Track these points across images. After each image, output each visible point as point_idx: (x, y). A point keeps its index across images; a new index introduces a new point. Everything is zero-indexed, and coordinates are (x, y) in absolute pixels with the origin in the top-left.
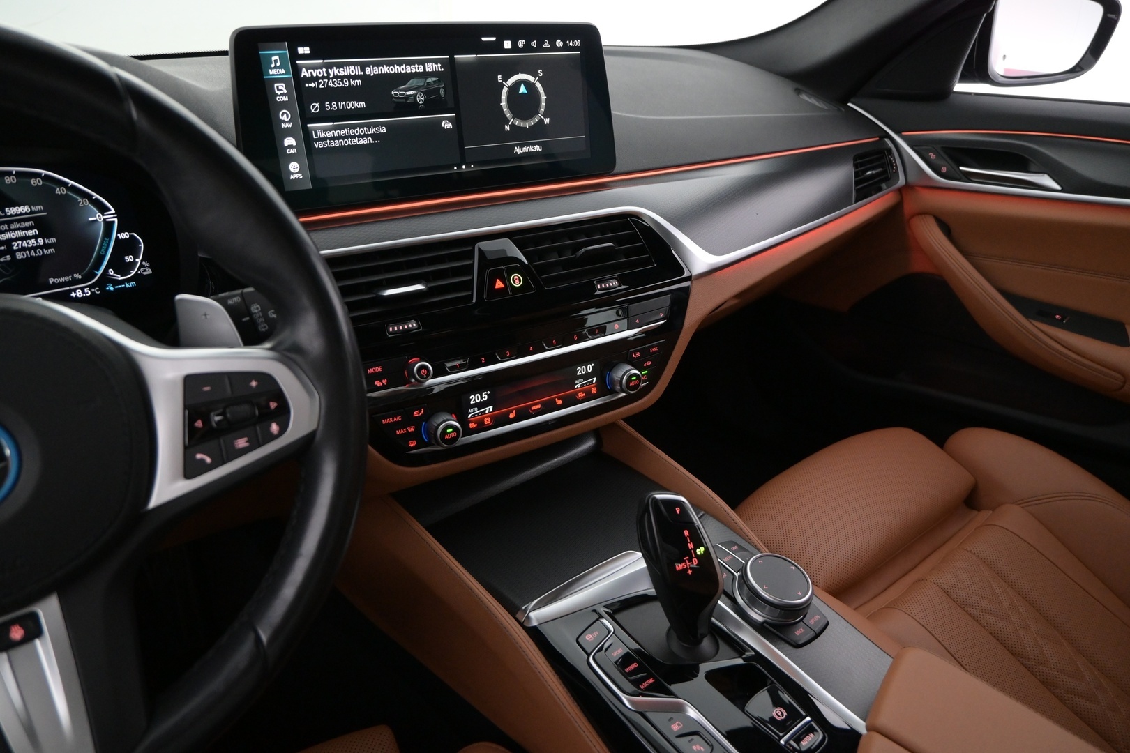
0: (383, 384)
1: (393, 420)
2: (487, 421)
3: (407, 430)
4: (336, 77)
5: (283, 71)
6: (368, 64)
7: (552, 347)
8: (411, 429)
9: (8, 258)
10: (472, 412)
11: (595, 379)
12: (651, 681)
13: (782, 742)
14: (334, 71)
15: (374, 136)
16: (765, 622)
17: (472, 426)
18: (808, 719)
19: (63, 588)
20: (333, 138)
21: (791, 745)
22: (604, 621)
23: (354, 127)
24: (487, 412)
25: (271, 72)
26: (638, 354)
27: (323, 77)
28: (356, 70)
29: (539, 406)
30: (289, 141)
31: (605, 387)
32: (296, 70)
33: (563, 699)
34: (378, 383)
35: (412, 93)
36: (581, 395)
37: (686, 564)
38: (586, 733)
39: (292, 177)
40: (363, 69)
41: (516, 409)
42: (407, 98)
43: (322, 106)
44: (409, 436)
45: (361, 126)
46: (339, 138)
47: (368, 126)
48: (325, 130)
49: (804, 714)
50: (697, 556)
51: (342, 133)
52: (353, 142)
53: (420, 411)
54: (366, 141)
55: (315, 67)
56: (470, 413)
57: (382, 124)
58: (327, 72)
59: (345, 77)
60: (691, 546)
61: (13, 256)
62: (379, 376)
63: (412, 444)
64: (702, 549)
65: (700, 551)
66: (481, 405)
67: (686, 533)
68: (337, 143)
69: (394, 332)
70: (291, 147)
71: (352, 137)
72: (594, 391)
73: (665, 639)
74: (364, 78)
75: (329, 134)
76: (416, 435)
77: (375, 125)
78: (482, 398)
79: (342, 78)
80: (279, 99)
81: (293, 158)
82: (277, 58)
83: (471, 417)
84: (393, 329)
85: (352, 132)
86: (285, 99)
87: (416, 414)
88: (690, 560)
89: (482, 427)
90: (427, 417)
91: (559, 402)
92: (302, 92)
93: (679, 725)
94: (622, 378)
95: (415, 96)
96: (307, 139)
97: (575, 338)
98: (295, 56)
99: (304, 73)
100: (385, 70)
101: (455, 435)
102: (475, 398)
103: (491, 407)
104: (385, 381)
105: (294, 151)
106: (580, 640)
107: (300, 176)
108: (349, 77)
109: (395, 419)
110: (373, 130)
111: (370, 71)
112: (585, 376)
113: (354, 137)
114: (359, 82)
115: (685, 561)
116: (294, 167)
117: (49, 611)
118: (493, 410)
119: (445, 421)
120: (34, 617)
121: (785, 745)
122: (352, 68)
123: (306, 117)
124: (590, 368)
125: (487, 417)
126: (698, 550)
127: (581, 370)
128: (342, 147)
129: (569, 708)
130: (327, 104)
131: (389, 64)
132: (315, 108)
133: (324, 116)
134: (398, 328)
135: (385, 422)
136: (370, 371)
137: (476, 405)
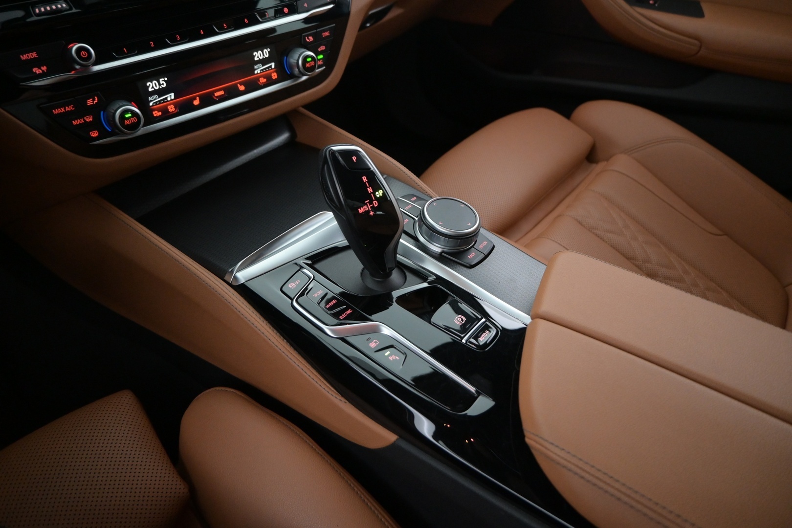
0: (43, 71)
1: (65, 109)
2: (171, 109)
3: (84, 120)
7: (223, 31)
8: (89, 119)
10: (153, 100)
11: (273, 65)
12: (349, 311)
13: (464, 341)
16: (443, 252)
17: (156, 114)
18: (484, 320)
21: (471, 343)
22: (305, 271)
24: (169, 99)
26: (311, 39)
29: (222, 93)
31: (284, 73)
33: (273, 339)
34: (37, 71)
36: (263, 80)
37: (368, 207)
38: (297, 363)
41: (199, 96)
44: (88, 126)
49: (480, 317)
50: (376, 199)
53: (94, 100)
56: (151, 101)
60: (370, 190)
62: (35, 63)
63: (95, 134)
64: (381, 192)
65: (379, 193)
66: (160, 92)
67: (365, 179)
69: (41, 14)
72: (275, 76)
73: (360, 278)
76: (96, 124)
78: (160, 85)
83: (153, 105)
84: (40, 10)
87: (90, 102)
88: (371, 203)
89: (167, 115)
90: (104, 105)
91: (242, 88)
93: (376, 342)
94: (298, 61)
97: (246, 21)
101: (135, 120)
102: (153, 85)
103: (173, 95)
104: (44, 68)
106: (283, 289)
109: (67, 109)
112: (263, 62)
115: (366, 204)
118: (175, 98)
119: (121, 107)
121: (466, 343)
124: (266, 53)
125: (170, 104)
126: (377, 193)
127: (258, 55)
129: (280, 346)
134: (45, 9)
135: (56, 112)
136: (24, 57)
137: (155, 92)
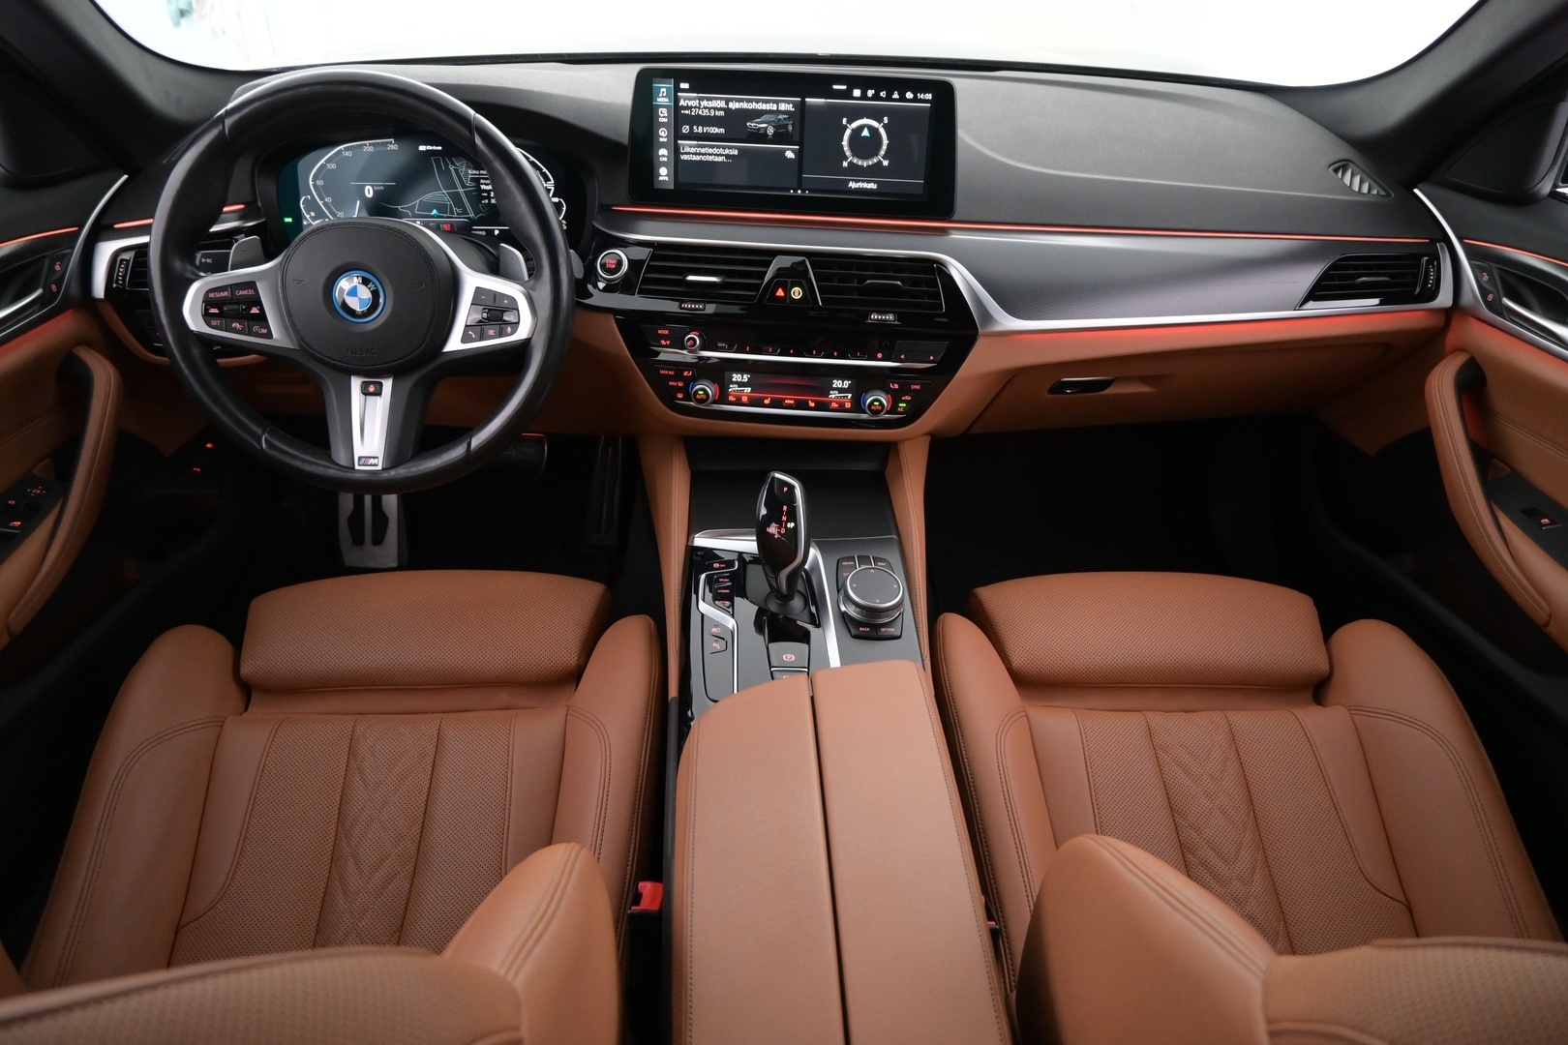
1: (668, 372)
2: (745, 399)
3: (677, 384)
4: (705, 108)
5: (667, 100)
6: (732, 100)
7: (810, 356)
8: (681, 384)
9: (487, 201)
10: (733, 388)
11: (850, 396)
12: (728, 603)
14: (705, 103)
15: (727, 156)
17: (731, 398)
19: (397, 373)
20: (696, 154)
22: (737, 562)
23: (712, 147)
24: (746, 391)
25: (659, 100)
26: (896, 386)
27: (696, 107)
28: (722, 104)
29: (792, 402)
30: (663, 152)
31: (857, 406)
32: (677, 100)
34: (663, 342)
35: (764, 125)
36: (834, 405)
37: (776, 530)
39: (661, 178)
40: (727, 104)
41: (772, 398)
42: (759, 129)
43: (691, 129)
44: (678, 389)
45: (718, 147)
46: (700, 154)
47: (724, 148)
48: (691, 146)
50: (788, 528)
51: (703, 151)
52: (710, 158)
53: (690, 373)
54: (720, 159)
55: (690, 99)
56: (731, 388)
57: (736, 147)
58: (699, 104)
59: (712, 108)
60: (784, 518)
61: (490, 201)
62: (665, 337)
63: (680, 396)
64: (793, 525)
65: (791, 525)
66: (741, 384)
67: (785, 508)
68: (698, 158)
70: (663, 156)
71: (710, 154)
72: (848, 405)
73: (768, 592)
74: (727, 110)
75: (693, 150)
76: (684, 390)
77: (730, 148)
78: (743, 378)
79: (710, 109)
80: (661, 120)
81: (664, 164)
82: (664, 90)
83: (731, 391)
85: (710, 151)
86: (666, 120)
87: (686, 374)
88: (780, 528)
89: (738, 402)
90: (694, 379)
91: (812, 404)
92: (679, 116)
93: (718, 630)
94: (866, 400)
95: (766, 128)
96: (676, 151)
97: (835, 354)
98: (677, 89)
99: (682, 103)
100: (745, 105)
101: (705, 397)
102: (737, 377)
103: (750, 389)
104: (668, 342)
105: (665, 159)
107: (667, 178)
108: (715, 109)
109: (670, 373)
110: (727, 151)
111: (733, 106)
112: (841, 390)
113: (711, 155)
114: (722, 113)
116: (663, 171)
117: (388, 385)
118: (752, 392)
119: (702, 385)
120: (381, 384)
122: (719, 102)
123: (678, 135)
124: (847, 384)
125: (745, 395)
126: (789, 524)
127: (837, 383)
128: (701, 161)
130: (695, 127)
131: (748, 101)
132: (685, 129)
133: (691, 136)
135: (662, 372)
136: (660, 332)
137: (736, 383)
